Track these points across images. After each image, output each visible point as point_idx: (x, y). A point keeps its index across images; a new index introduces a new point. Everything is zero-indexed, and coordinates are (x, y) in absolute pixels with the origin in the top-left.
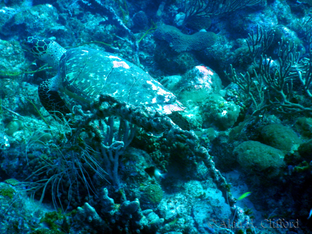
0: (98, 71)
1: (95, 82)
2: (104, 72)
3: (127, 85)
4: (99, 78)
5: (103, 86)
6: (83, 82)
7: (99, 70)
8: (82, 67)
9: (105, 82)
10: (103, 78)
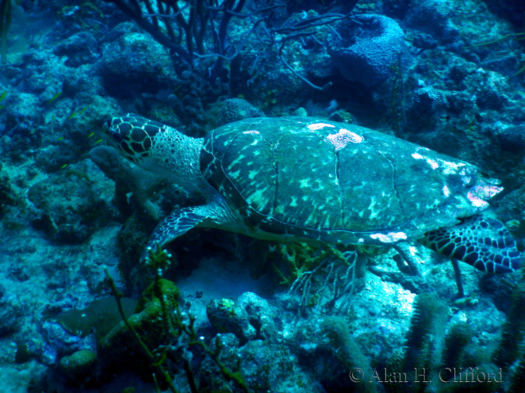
0: (314, 170)
1: (320, 197)
2: (326, 168)
3: (383, 178)
4: (323, 184)
5: (339, 199)
6: (294, 204)
7: (313, 168)
8: (272, 173)
9: (339, 189)
10: (331, 181)
